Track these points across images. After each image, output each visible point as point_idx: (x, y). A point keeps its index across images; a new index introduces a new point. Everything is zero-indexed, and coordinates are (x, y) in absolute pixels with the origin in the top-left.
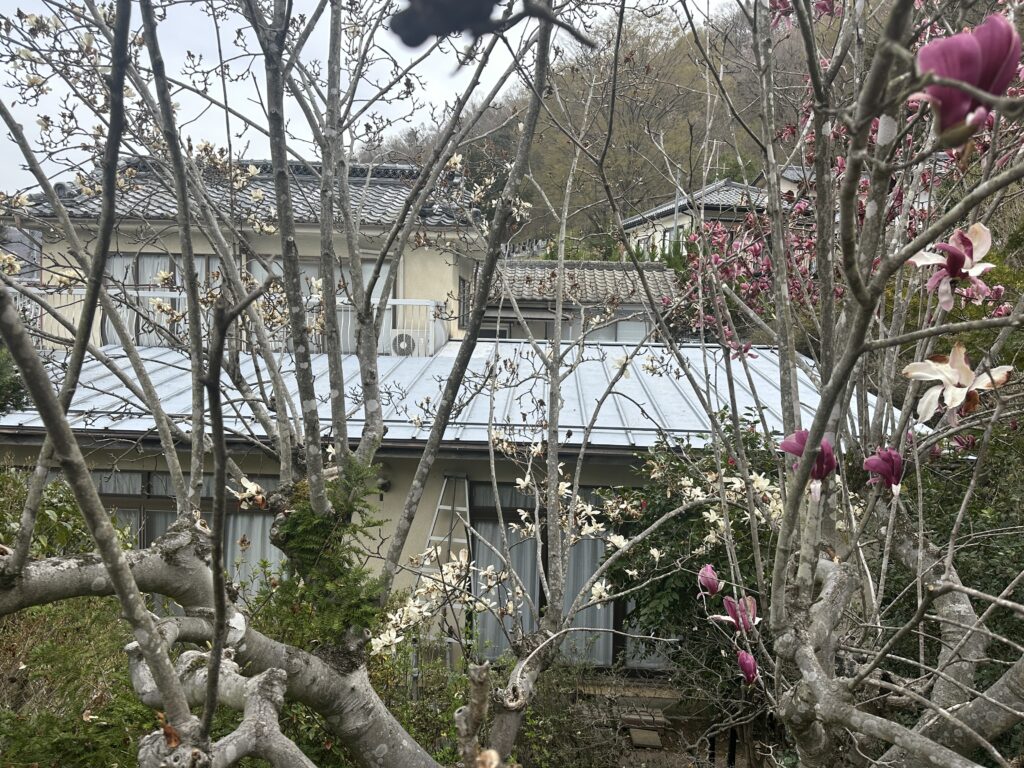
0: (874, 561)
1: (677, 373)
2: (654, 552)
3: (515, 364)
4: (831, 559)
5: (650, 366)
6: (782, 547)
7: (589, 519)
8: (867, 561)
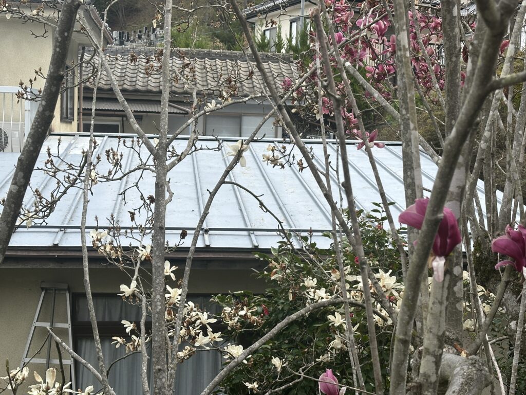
0: (504, 360)
1: (300, 164)
2: (276, 361)
3: (119, 154)
4: (459, 353)
5: (271, 157)
6: (401, 337)
7: (204, 328)
8: (497, 361)
